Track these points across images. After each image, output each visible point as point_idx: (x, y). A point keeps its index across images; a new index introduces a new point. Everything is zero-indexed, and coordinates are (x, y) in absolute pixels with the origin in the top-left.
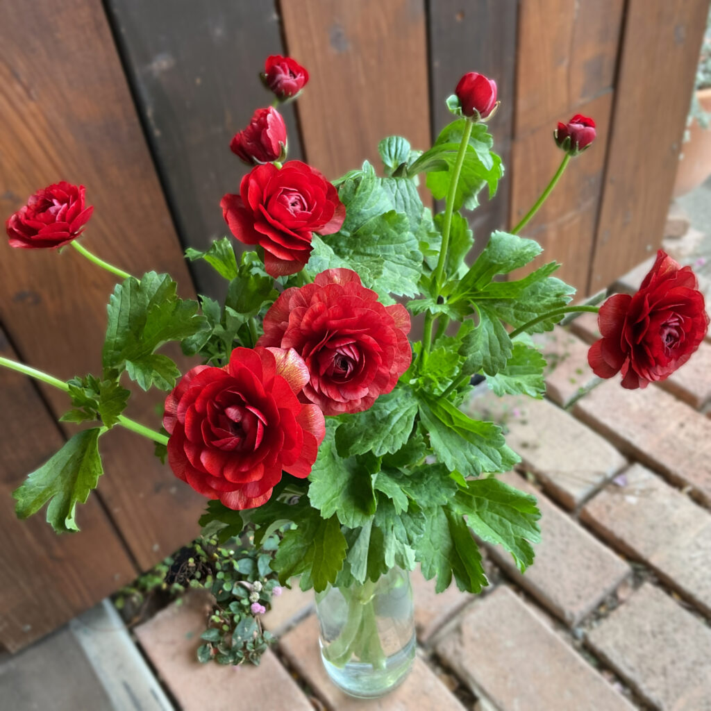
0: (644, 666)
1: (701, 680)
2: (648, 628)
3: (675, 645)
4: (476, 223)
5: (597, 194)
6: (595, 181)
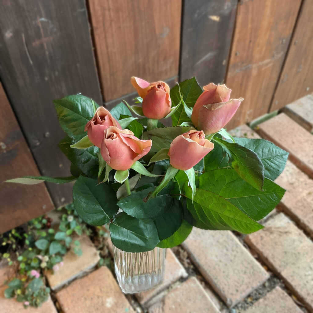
4: (209, 55)
5: (286, 50)
6: (285, 41)
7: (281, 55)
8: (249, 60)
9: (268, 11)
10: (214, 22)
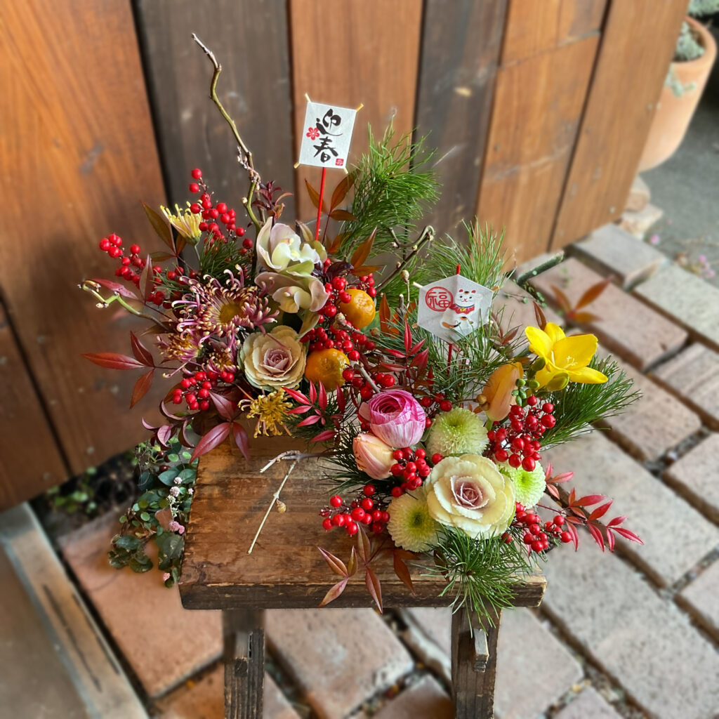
0: (573, 607)
1: (627, 624)
2: (579, 571)
3: (605, 589)
4: (453, 151)
5: (572, 143)
6: (572, 128)
7: (565, 150)
8: (515, 158)
9: (543, 80)
10: (463, 97)
